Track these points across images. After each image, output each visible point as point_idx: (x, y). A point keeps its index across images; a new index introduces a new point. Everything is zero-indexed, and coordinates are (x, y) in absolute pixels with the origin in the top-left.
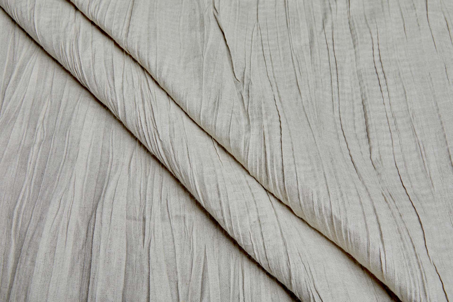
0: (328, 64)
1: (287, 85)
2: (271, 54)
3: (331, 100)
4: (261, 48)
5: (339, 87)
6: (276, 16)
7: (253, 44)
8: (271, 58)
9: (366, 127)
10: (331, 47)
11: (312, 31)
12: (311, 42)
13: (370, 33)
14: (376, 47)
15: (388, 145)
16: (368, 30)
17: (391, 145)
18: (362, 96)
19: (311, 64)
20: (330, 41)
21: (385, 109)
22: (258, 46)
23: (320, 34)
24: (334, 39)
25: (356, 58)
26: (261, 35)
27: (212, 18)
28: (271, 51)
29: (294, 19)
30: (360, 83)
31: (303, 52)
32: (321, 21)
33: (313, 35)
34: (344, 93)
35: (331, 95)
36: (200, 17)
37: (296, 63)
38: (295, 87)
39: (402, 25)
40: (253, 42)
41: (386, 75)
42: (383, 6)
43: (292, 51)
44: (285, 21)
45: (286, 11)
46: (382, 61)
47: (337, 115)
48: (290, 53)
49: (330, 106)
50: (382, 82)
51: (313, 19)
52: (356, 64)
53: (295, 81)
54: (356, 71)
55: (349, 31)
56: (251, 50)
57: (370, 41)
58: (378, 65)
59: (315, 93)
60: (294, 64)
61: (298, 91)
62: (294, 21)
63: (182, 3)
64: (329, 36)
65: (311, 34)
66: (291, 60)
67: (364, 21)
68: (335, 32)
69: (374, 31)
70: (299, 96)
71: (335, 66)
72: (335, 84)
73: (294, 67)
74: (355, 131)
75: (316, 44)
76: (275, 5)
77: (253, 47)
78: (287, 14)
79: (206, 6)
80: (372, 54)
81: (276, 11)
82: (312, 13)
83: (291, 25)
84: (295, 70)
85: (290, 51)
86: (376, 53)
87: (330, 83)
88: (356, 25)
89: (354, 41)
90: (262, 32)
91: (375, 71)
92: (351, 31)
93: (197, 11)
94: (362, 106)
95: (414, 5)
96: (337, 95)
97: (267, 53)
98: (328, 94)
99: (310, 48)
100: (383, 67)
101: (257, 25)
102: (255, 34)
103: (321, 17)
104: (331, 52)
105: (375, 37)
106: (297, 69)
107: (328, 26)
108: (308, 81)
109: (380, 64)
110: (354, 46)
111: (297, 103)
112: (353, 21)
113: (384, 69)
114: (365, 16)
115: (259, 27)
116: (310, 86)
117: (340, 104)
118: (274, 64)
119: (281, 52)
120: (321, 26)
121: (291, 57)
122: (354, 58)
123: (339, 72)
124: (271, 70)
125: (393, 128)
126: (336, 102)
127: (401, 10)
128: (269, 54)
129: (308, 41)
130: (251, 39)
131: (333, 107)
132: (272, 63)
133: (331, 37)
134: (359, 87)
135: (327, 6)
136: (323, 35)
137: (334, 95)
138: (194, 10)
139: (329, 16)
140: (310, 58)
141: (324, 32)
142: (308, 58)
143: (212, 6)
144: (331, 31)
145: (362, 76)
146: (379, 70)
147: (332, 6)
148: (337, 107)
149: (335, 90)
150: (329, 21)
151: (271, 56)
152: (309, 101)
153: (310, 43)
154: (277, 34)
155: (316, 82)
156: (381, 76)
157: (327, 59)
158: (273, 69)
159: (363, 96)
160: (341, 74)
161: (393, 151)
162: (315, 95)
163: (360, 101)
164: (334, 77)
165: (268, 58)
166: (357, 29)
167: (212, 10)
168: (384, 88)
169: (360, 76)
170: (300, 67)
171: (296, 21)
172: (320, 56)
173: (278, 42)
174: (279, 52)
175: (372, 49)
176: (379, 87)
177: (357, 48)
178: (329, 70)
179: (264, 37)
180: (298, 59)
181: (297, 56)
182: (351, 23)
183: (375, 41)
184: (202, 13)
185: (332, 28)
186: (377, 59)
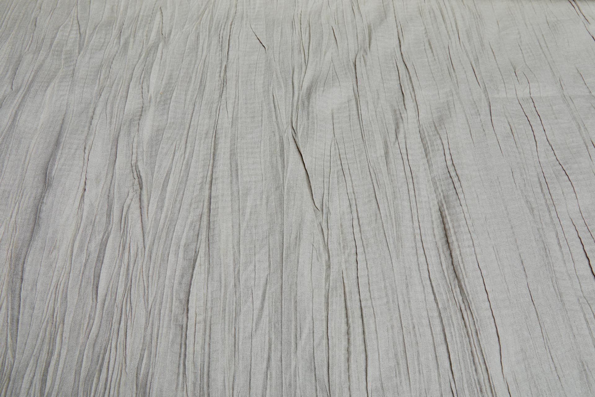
0: (404, 173)
1: (367, 200)
2: (350, 168)
3: (409, 209)
4: (339, 163)
5: (416, 196)
6: (351, 130)
7: (332, 160)
8: (350, 172)
10: (405, 157)
11: (387, 143)
12: (387, 153)
13: (441, 139)
14: (447, 152)
16: (438, 136)
18: (438, 203)
19: (388, 175)
20: (404, 151)
22: (336, 160)
23: (394, 144)
24: (408, 149)
25: (429, 167)
26: (339, 149)
27: (291, 140)
28: (349, 165)
29: (369, 132)
30: (435, 191)
31: (379, 163)
32: (394, 132)
33: (387, 146)
34: (422, 202)
35: (409, 204)
36: (280, 140)
37: (373, 176)
38: (374, 200)
40: (332, 157)
42: (450, 112)
43: (369, 163)
44: (360, 133)
45: (360, 124)
47: (416, 224)
48: (367, 166)
49: (408, 216)
51: (386, 130)
52: (430, 172)
53: (373, 195)
54: (430, 178)
55: (420, 140)
56: (330, 166)
57: (441, 148)
59: (393, 204)
60: (371, 177)
61: (377, 206)
62: (369, 134)
63: (262, 125)
64: (403, 146)
65: (385, 145)
66: (369, 173)
67: (433, 129)
68: (408, 142)
69: (444, 137)
70: (378, 212)
71: (410, 176)
72: (412, 192)
73: (372, 180)
74: (435, 239)
75: (391, 154)
76: (350, 119)
77: (332, 162)
78: (362, 127)
79: (285, 127)
80: (444, 160)
81: (350, 125)
82: (385, 125)
83: (366, 138)
84: (373, 183)
85: (367, 164)
86: (448, 157)
87: (407, 192)
88: (426, 134)
89: (425, 150)
90: (339, 147)
91: (448, 175)
92: (422, 140)
93: (277, 134)
94: (439, 213)
96: (414, 204)
97: (345, 167)
98: (406, 203)
99: (386, 158)
101: (334, 140)
102: (333, 149)
103: (393, 127)
104: (406, 162)
105: (445, 142)
106: (374, 181)
107: (401, 136)
108: (386, 193)
110: (426, 156)
111: (376, 220)
112: (423, 130)
114: (434, 123)
115: (336, 142)
116: (388, 198)
117: (419, 213)
118: (353, 178)
119: (359, 165)
120: (394, 136)
121: (368, 170)
122: (427, 166)
123: (415, 181)
124: (351, 184)
126: (414, 211)
128: (347, 167)
129: (383, 152)
130: (329, 154)
131: (412, 216)
132: (351, 177)
133: (404, 146)
134: (435, 195)
135: (399, 116)
136: (397, 145)
137: (411, 204)
138: (273, 132)
139: (401, 125)
140: (386, 168)
141: (397, 142)
142: (384, 169)
143: (290, 127)
144: (404, 140)
145: (436, 183)
147: (403, 115)
148: (416, 216)
149: (413, 199)
150: (401, 130)
151: (349, 170)
152: (388, 214)
153: (385, 154)
154: (354, 147)
155: (394, 192)
157: (403, 169)
158: (352, 183)
159: (440, 203)
160: (417, 183)
162: (394, 207)
163: (438, 207)
164: (411, 186)
165: (347, 172)
166: (427, 138)
167: (290, 130)
169: (435, 183)
170: (378, 179)
171: (370, 133)
172: (395, 165)
173: (355, 155)
174: (357, 165)
175: (444, 155)
177: (428, 157)
178: (405, 180)
179: (342, 151)
180: (375, 172)
181: (375, 169)
182: (422, 132)
183: (446, 147)
184: (281, 135)
185: (405, 138)
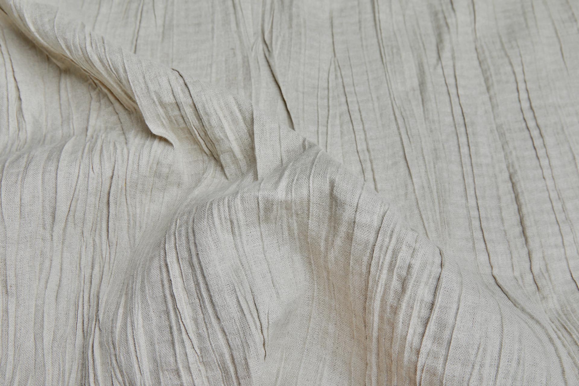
9: (520, 217)
15: (556, 246)
17: (561, 245)
21: (547, 186)
39: (558, 48)
41: (543, 132)
46: (534, 109)
50: (538, 142)
58: (528, 115)
95: (573, 14)
100: (538, 119)
109: (532, 114)
113: (539, 121)
125: (561, 217)
127: (553, 24)
146: (532, 124)
156: (535, 133)
161: (565, 254)
168: (541, 152)
176: (533, 152)
186: (525, 105)
